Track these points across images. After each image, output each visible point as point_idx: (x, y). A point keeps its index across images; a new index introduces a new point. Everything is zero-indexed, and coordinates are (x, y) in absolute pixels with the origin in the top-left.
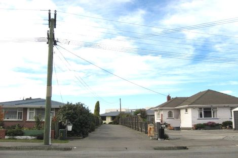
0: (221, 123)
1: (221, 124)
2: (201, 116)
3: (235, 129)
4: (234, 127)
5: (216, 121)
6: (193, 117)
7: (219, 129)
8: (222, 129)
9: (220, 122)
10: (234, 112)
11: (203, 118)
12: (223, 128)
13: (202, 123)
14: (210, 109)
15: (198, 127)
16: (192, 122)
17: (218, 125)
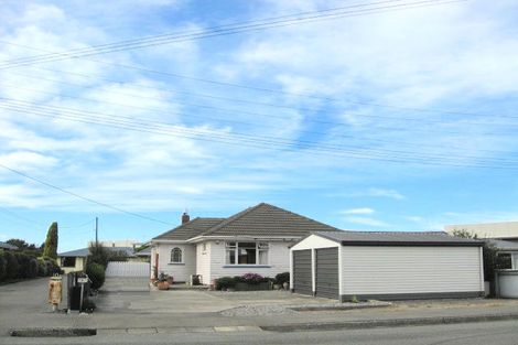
0: (273, 276)
1: (271, 280)
2: (232, 260)
3: (293, 291)
4: (291, 287)
5: (264, 273)
6: (213, 262)
7: (268, 289)
8: (273, 289)
9: (271, 274)
10: (294, 252)
11: (236, 264)
12: (276, 286)
13: (232, 276)
14: (253, 245)
15: (223, 285)
16: (212, 273)
17: (266, 280)
